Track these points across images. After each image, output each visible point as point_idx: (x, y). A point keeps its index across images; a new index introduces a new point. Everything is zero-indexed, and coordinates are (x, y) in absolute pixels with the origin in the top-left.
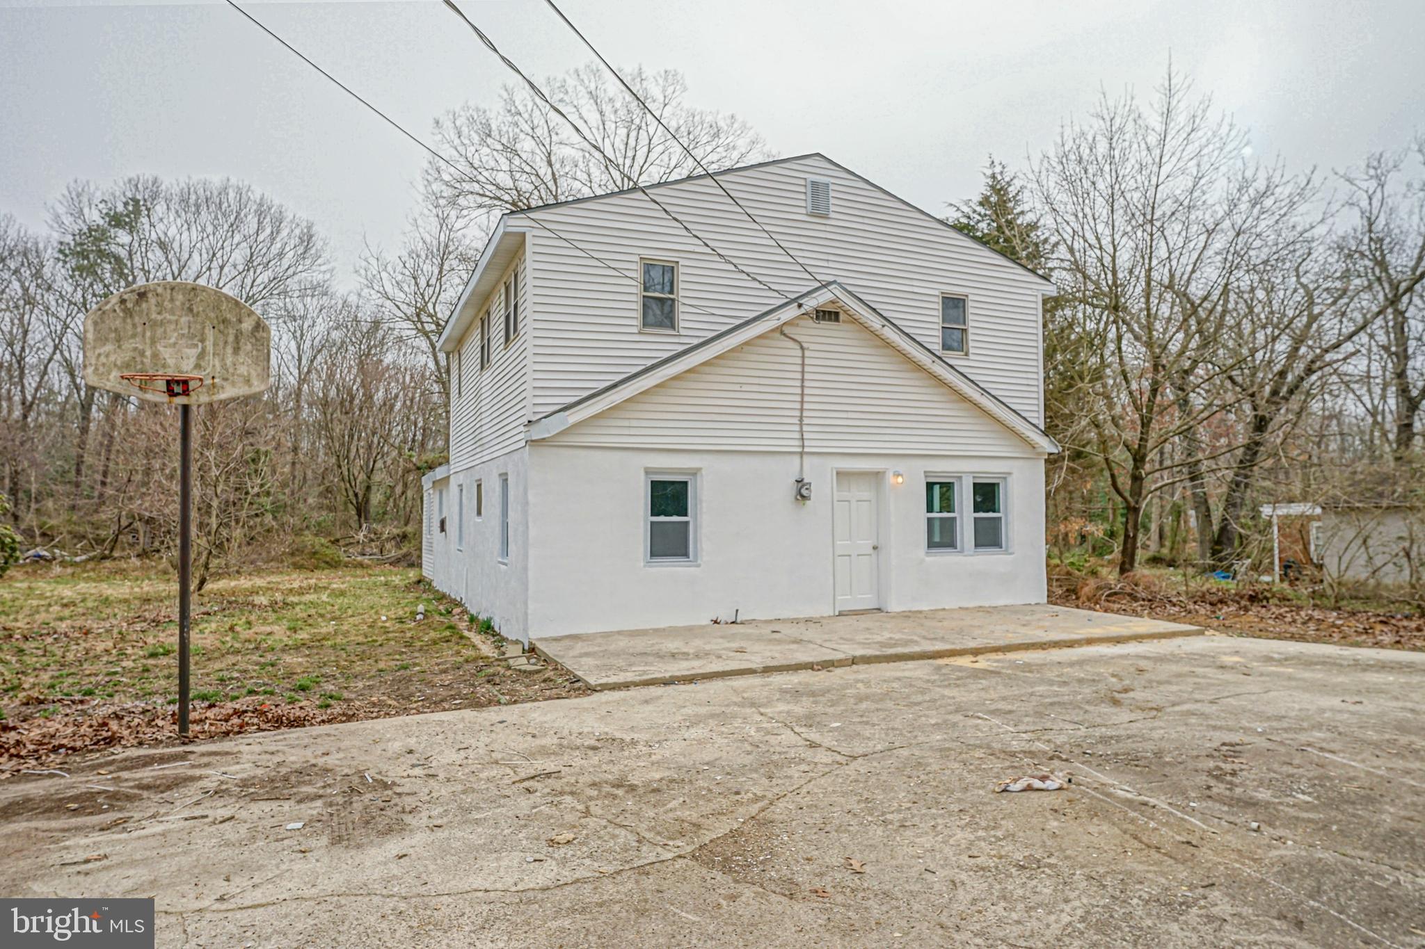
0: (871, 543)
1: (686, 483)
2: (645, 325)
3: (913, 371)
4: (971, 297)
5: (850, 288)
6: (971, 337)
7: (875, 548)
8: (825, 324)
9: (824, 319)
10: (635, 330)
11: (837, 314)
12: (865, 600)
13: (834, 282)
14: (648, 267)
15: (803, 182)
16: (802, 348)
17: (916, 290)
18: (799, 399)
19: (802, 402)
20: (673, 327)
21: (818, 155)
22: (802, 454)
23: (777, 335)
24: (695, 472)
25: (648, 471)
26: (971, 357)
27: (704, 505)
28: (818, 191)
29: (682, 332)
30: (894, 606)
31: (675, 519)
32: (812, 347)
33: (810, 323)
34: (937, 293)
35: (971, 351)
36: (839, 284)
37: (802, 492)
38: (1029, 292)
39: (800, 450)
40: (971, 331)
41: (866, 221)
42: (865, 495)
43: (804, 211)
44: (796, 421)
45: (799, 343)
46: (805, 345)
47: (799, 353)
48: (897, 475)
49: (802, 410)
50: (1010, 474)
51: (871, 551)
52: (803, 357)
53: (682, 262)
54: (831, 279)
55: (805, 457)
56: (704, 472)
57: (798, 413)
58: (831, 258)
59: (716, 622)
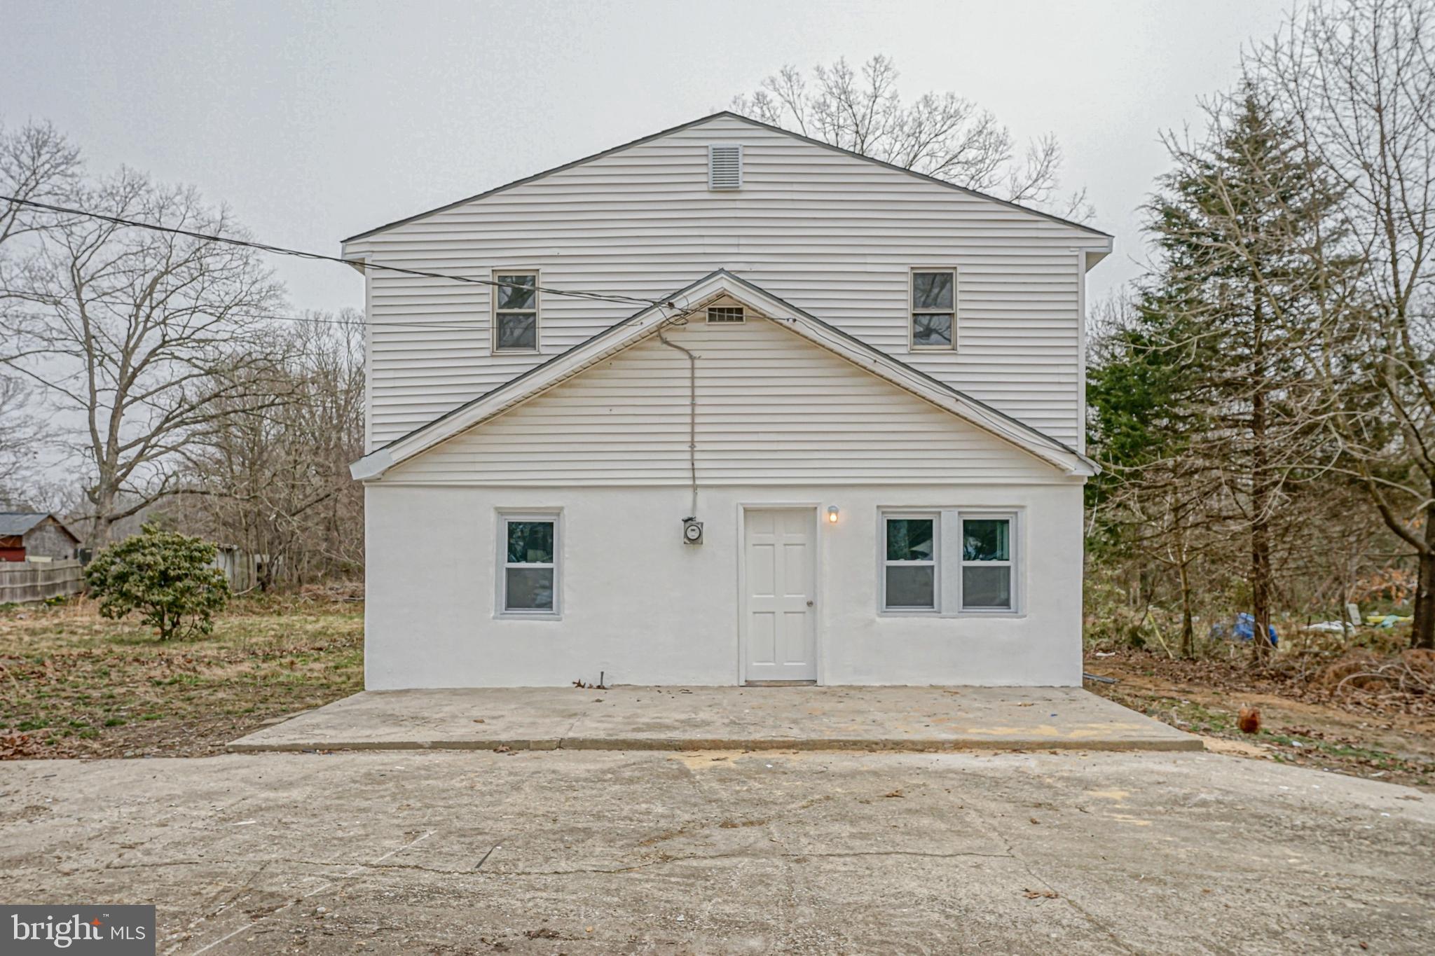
0: (804, 598)
1: (551, 525)
2: (500, 346)
3: (853, 375)
4: (960, 270)
5: (742, 276)
6: (960, 324)
7: (810, 604)
8: (718, 326)
9: (721, 319)
10: (487, 353)
11: (740, 311)
12: (794, 669)
13: (722, 270)
14: (502, 281)
15: (703, 152)
16: (692, 358)
17: (869, 268)
18: (688, 420)
19: (693, 424)
20: (534, 347)
21: (724, 113)
22: (695, 487)
23: (658, 344)
24: (558, 512)
25: (500, 512)
26: (960, 351)
27: (566, 549)
28: (725, 161)
29: (543, 351)
30: (828, 679)
31: (539, 565)
32: (705, 355)
33: (702, 326)
34: (906, 269)
35: (960, 342)
36: (728, 273)
37: (693, 533)
38: (1067, 252)
39: (690, 482)
40: (960, 315)
41: (795, 188)
42: (799, 537)
43: (704, 187)
44: (686, 447)
45: (687, 351)
46: (695, 354)
47: (688, 364)
48: (832, 510)
49: (693, 433)
50: (1022, 507)
51: (804, 607)
52: (693, 368)
53: (543, 269)
54: (715, 268)
55: (699, 491)
56: (566, 512)
57: (688, 438)
58: (743, 241)
59: (579, 685)
